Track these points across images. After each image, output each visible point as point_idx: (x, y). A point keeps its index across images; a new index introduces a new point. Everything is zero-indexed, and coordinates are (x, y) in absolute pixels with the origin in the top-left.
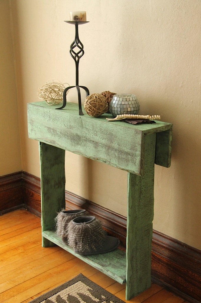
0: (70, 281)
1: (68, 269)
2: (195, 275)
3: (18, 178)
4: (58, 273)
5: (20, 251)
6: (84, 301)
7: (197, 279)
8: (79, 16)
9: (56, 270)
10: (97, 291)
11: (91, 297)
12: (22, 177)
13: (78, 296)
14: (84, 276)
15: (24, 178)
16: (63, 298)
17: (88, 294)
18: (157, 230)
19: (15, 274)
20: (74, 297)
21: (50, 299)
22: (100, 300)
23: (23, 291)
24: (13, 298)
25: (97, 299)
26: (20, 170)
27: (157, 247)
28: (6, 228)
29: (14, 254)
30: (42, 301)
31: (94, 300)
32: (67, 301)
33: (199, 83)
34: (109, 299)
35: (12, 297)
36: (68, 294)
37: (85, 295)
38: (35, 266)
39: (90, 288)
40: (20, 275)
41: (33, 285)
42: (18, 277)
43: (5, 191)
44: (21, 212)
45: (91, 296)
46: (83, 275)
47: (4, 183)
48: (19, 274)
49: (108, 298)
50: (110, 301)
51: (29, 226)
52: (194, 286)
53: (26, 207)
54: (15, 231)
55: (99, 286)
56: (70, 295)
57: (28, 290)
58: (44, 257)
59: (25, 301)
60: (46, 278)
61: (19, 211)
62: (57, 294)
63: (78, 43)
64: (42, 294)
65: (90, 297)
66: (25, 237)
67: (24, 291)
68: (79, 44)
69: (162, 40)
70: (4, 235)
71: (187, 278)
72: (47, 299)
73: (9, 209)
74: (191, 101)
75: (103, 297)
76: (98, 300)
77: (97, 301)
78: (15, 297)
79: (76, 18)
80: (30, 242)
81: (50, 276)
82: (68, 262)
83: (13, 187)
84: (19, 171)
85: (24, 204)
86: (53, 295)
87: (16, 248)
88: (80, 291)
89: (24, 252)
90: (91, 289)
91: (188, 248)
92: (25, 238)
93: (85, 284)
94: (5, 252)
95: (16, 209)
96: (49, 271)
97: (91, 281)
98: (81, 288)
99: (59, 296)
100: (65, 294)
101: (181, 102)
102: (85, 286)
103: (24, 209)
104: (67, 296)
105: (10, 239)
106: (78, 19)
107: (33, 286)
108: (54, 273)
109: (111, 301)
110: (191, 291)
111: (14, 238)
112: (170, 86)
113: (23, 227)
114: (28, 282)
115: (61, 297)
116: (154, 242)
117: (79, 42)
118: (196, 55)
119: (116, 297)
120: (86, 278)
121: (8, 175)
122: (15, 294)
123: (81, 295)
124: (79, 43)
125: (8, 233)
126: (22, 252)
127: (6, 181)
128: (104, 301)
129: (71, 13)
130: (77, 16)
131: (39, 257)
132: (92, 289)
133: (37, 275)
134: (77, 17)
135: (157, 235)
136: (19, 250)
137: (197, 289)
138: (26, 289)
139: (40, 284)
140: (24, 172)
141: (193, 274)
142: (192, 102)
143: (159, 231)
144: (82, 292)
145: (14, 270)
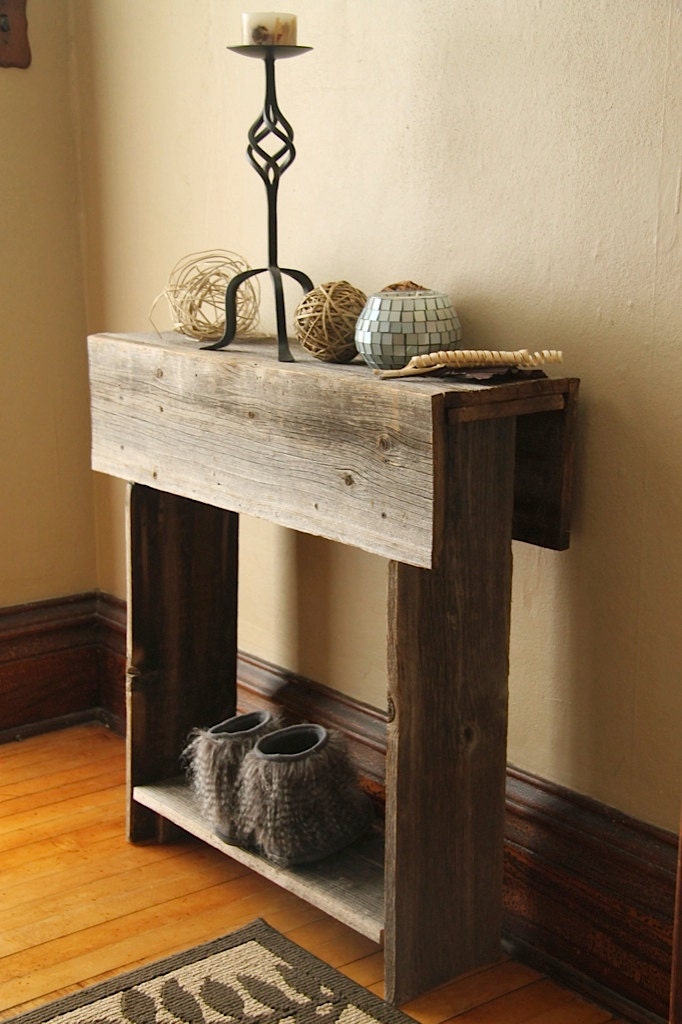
0: (220, 939)
1: (218, 905)
2: (647, 921)
3: (82, 614)
4: (182, 916)
5: (63, 847)
6: (255, 1001)
7: (653, 935)
8: (271, 28)
9: (176, 906)
10: (308, 973)
11: (282, 989)
12: (96, 614)
13: (237, 986)
14: (270, 926)
15: (102, 617)
16: (184, 990)
17: (275, 979)
18: (525, 769)
19: (35, 913)
20: (223, 987)
21: (139, 988)
22: (312, 998)
23: (53, 965)
24: (15, 982)
25: (302, 995)
26: (89, 589)
27: (524, 830)
28: (27, 780)
29: (42, 856)
30: (110, 995)
31: (292, 999)
32: (197, 998)
33: (651, 242)
34: (345, 998)
35: (13, 978)
36: (207, 978)
37: (265, 983)
38: (108, 893)
39: (283, 963)
40: (50, 917)
41: (90, 946)
42: (45, 921)
43: (34, 655)
44: (89, 734)
45: (283, 986)
46: (266, 924)
47: (32, 628)
48: (51, 914)
49: (341, 994)
50: (346, 1004)
51: (109, 774)
52: (645, 964)
53: (106, 719)
54: (58, 787)
55: (316, 958)
56: (212, 980)
57: (72, 960)
58: (143, 869)
59: (55, 991)
60: (137, 930)
61: (80, 731)
62: (168, 977)
63: (275, 122)
64: (117, 974)
65: (279, 991)
66: (87, 808)
67: (58, 963)
68: (279, 126)
69: (536, 104)
70: (18, 797)
71: (623, 933)
72: (130, 988)
73: (47, 722)
74: (630, 303)
75: (324, 990)
76: (307, 1000)
77: (300, 1003)
78: (24, 981)
79: (259, 33)
80: (101, 823)
81: (156, 922)
82: (221, 887)
83: (65, 646)
84: (85, 591)
85: (99, 709)
86: (154, 978)
87: (51, 838)
88: (248, 970)
89: (77, 851)
90: (288, 965)
91: (626, 825)
92: (89, 809)
93: (270, 950)
94: (13, 849)
95: (72, 723)
96: (154, 909)
97: (290, 941)
98: (253, 962)
99: (174, 981)
100: (196, 978)
101: (598, 310)
102: (269, 955)
103: (101, 724)
104: (202, 983)
105: (38, 811)
106: (265, 37)
107: (89, 950)
108: (170, 916)
109: (349, 1005)
110: (637, 980)
111: (51, 808)
112: (561, 259)
113: (88, 776)
114: (75, 938)
115: (181, 985)
116: (514, 809)
117: (279, 116)
118: (641, 144)
119: (371, 993)
120: (277, 932)
121: (48, 601)
122: (25, 969)
123: (249, 983)
124: (279, 123)
125: (31, 794)
126: (69, 851)
127: (38, 623)
128: (328, 1002)
129: (245, 18)
130: (263, 28)
131: (126, 866)
132: (291, 968)
133: (110, 917)
134: (264, 32)
135: (525, 786)
136: (62, 843)
137: (656, 972)
138: (65, 958)
139: (117, 945)
140: (102, 595)
141: (643, 919)
142: (632, 306)
143: (534, 773)
144: (252, 972)
145: (34, 900)
